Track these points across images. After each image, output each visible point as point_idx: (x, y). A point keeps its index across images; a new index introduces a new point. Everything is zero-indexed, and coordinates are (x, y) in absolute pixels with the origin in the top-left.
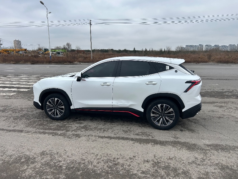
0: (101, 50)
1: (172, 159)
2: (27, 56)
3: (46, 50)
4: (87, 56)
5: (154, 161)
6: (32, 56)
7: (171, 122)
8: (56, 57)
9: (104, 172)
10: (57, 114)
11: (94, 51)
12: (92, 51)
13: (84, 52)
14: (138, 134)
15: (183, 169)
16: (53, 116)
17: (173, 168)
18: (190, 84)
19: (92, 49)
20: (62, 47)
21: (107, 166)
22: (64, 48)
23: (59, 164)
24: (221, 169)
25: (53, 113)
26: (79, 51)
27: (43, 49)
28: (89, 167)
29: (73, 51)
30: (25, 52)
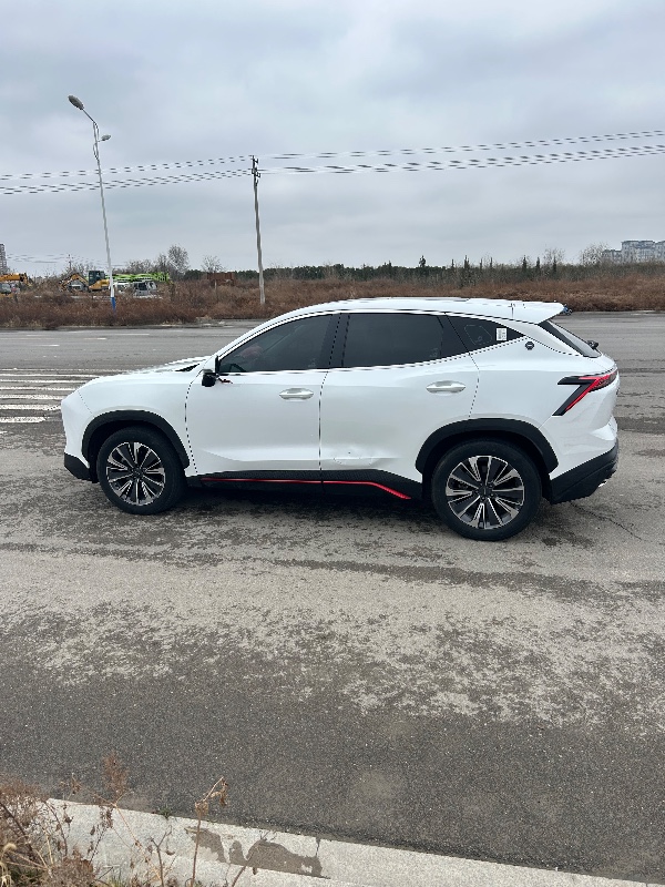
0: (298, 270)
1: (501, 623)
2: (30, 299)
3: (96, 275)
4: (246, 294)
5: (442, 630)
6: (46, 298)
7: (514, 513)
8: (133, 301)
9: (288, 658)
10: (142, 496)
11: (270, 274)
12: (261, 276)
13: (233, 278)
14: (401, 554)
15: (531, 651)
16: (129, 501)
17: (500, 647)
18: (575, 388)
19: (265, 268)
20: (154, 262)
21: (297, 643)
22: (163, 267)
23: (151, 638)
24: (651, 652)
25: (130, 493)
26: (214, 278)
27: (86, 273)
28: (240, 645)
29: (195, 275)
30: (20, 286)
